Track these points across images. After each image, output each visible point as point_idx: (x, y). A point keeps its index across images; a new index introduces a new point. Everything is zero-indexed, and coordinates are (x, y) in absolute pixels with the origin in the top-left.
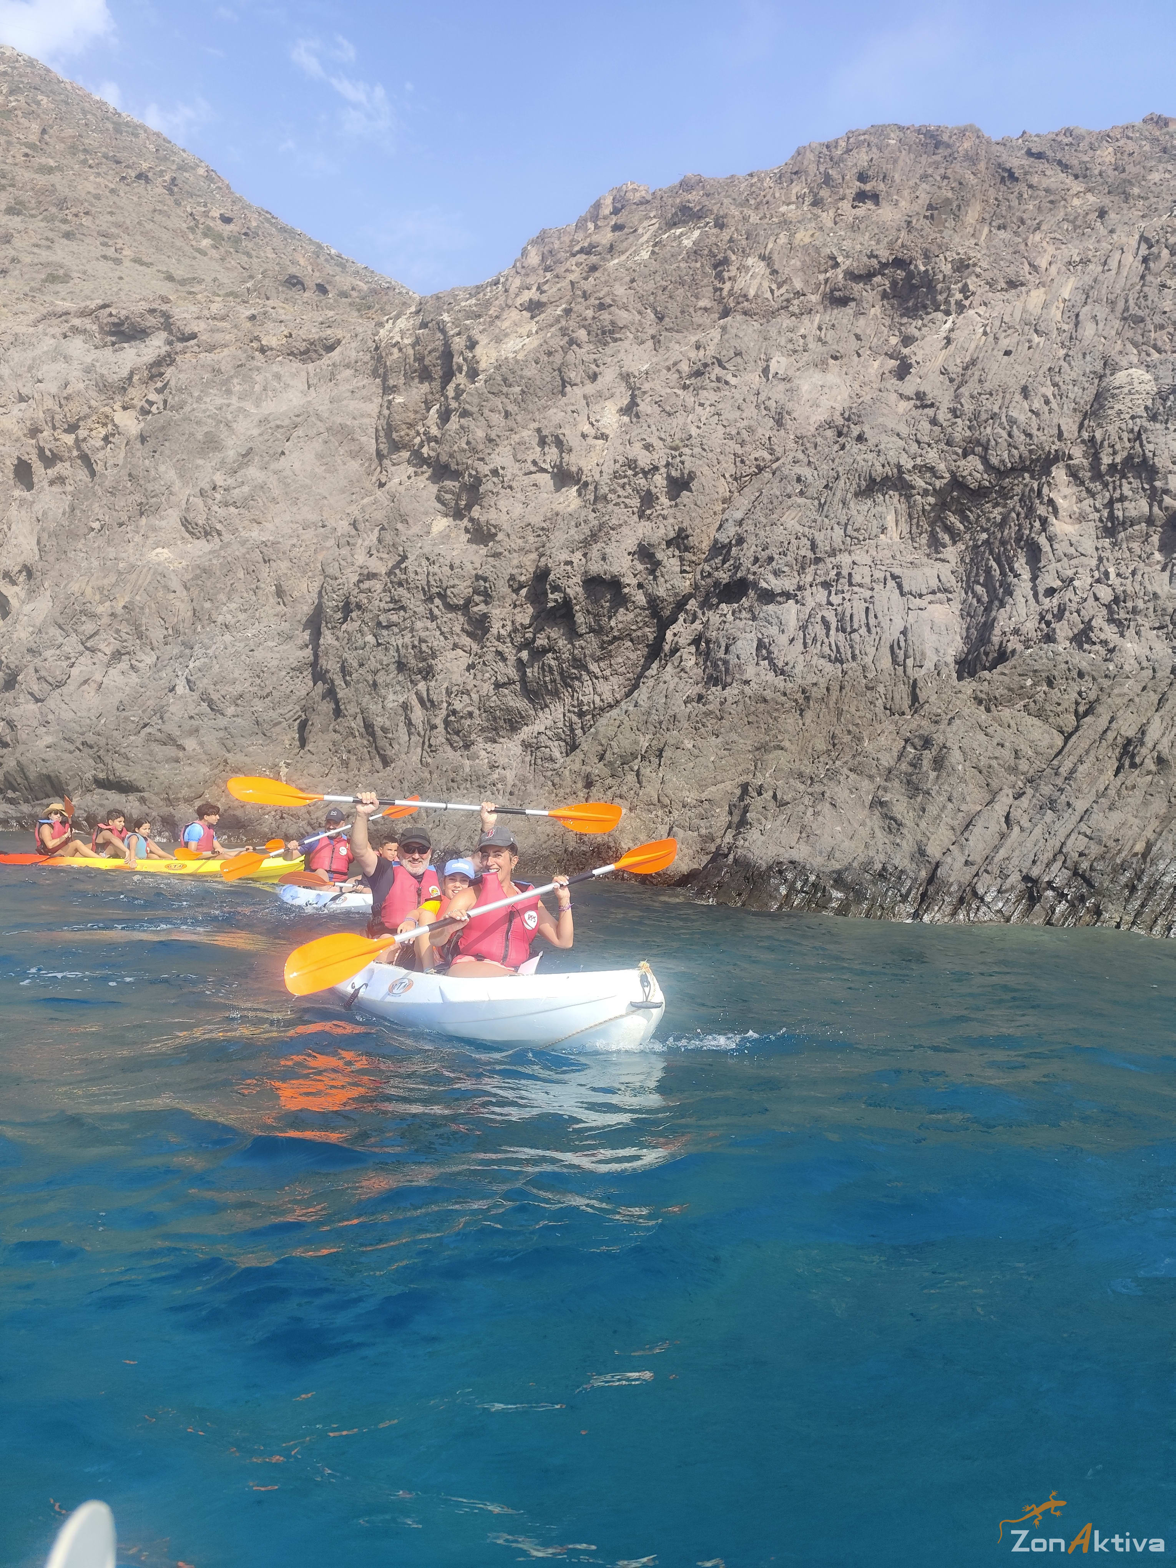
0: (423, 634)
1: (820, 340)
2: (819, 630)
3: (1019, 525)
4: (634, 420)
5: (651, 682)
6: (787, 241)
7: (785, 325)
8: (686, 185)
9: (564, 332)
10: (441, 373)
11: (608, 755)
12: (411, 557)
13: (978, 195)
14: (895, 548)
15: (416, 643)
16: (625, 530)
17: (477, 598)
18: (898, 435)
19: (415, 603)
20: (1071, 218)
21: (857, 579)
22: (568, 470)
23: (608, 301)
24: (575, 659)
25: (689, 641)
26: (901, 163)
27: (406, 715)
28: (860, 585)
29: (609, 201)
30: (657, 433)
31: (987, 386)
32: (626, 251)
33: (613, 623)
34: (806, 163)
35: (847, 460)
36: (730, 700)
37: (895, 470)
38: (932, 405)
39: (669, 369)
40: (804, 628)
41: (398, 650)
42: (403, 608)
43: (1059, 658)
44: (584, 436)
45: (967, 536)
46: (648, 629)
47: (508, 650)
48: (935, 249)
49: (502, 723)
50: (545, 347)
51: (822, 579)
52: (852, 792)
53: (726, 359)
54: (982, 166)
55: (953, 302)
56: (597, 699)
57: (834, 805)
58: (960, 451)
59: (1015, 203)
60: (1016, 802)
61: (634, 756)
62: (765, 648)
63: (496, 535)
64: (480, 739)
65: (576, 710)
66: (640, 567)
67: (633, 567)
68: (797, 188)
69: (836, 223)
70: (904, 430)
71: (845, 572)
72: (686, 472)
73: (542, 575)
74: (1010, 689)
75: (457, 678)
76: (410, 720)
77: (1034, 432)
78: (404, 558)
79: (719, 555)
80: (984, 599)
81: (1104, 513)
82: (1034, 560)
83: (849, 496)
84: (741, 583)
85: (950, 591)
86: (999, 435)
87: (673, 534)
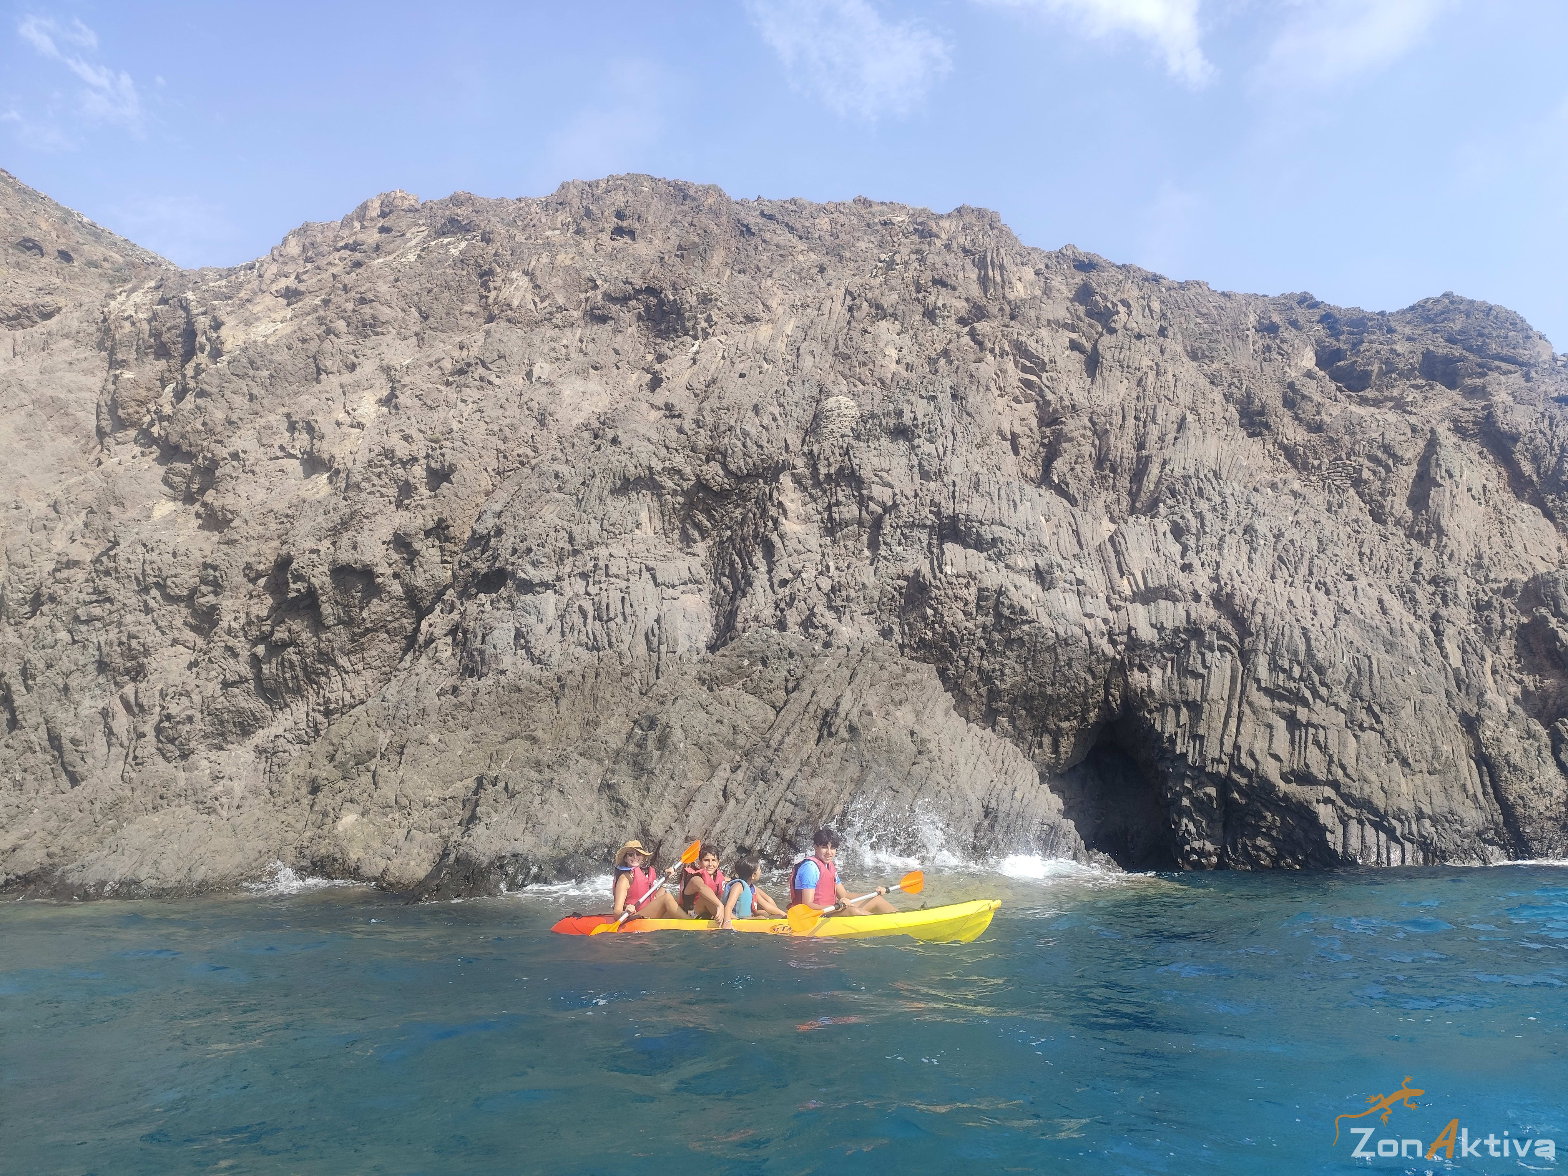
0: (133, 629)
1: (581, 351)
2: (577, 619)
3: (756, 524)
4: (393, 411)
5: (403, 675)
6: (548, 261)
7: (548, 335)
8: (456, 200)
9: (321, 321)
10: (181, 351)
11: (339, 756)
12: (123, 544)
13: (722, 243)
14: (649, 542)
15: (124, 639)
16: (380, 519)
17: (204, 588)
18: (649, 440)
19: (126, 594)
20: (797, 270)
21: (613, 570)
22: (319, 456)
23: (370, 296)
24: (321, 653)
25: (445, 632)
26: (653, 208)
27: (106, 723)
28: (617, 576)
29: (377, 204)
30: (418, 426)
31: (725, 402)
32: (393, 252)
33: (365, 614)
34: (569, 196)
35: (603, 460)
36: (483, 690)
37: (647, 472)
38: (680, 416)
39: (431, 366)
40: (561, 617)
41: (99, 648)
42: (110, 600)
43: (772, 640)
44: (338, 424)
45: (715, 533)
46: (406, 621)
47: (240, 645)
48: (681, 282)
49: (230, 727)
50: (299, 334)
51: (580, 570)
52: (581, 778)
53: (490, 360)
54: (724, 219)
55: (699, 329)
56: (347, 695)
57: (562, 792)
58: (703, 457)
59: (752, 253)
60: (733, 776)
61: (371, 755)
62: (524, 637)
63: (232, 520)
64: (202, 747)
65: (322, 708)
66: (395, 556)
67: (387, 556)
68: (561, 217)
69: (596, 251)
70: (654, 436)
71: (602, 564)
72: (447, 464)
73: (284, 564)
74: (730, 670)
75: (175, 678)
76: (110, 729)
77: (765, 444)
78: (116, 543)
79: (478, 545)
80: (730, 589)
81: (825, 516)
82: (769, 554)
83: (604, 493)
84: (499, 572)
85: (700, 582)
86: (735, 445)
87: (432, 524)
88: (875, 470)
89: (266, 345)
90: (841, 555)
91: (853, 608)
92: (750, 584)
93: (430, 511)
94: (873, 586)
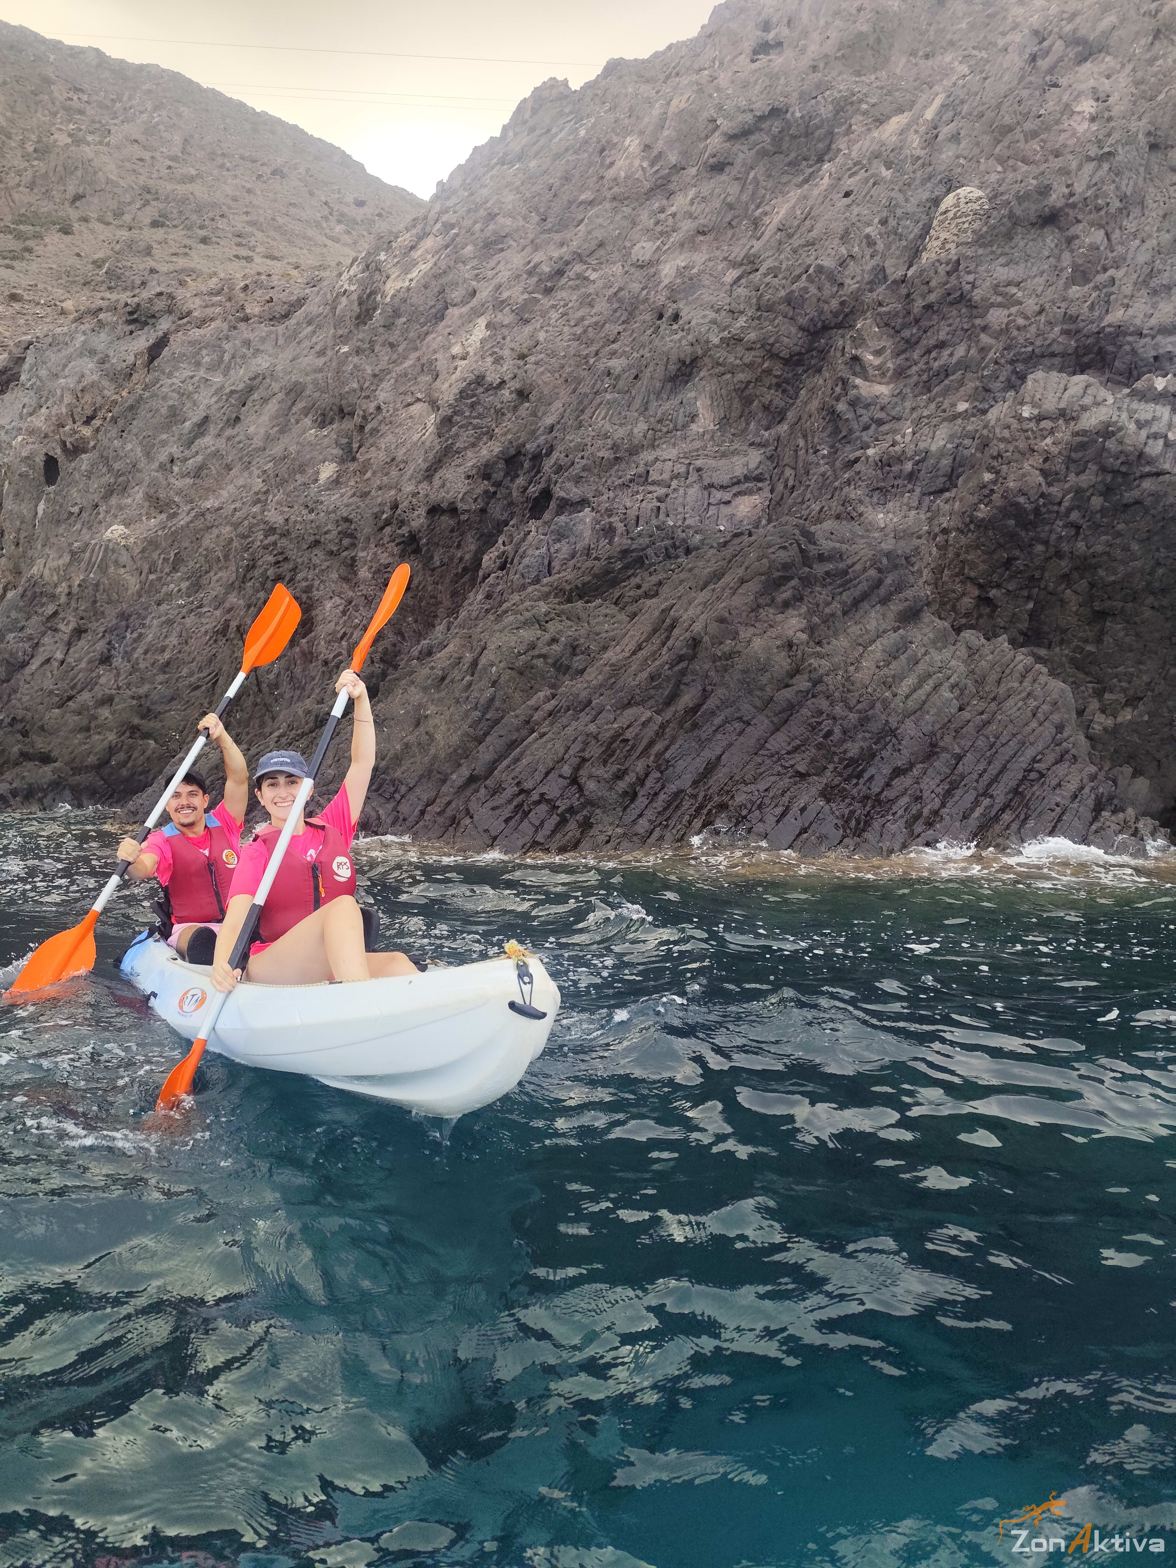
1: (690, 216)
2: (603, 538)
3: (824, 392)
6: (662, 110)
12: (296, 507)
14: (707, 437)
17: (346, 542)
18: (713, 307)
21: (654, 476)
22: (434, 396)
25: (498, 565)
28: (657, 483)
30: (509, 344)
31: (813, 236)
34: (720, 22)
35: (658, 343)
37: (704, 348)
38: (760, 268)
39: (530, 273)
44: (453, 359)
50: (434, 270)
51: (621, 481)
53: (588, 253)
55: (835, 149)
58: (773, 316)
63: (367, 474)
66: (479, 490)
67: (471, 491)
69: (732, 82)
70: (721, 301)
71: (642, 471)
72: (529, 381)
77: (847, 280)
79: (533, 467)
80: (791, 483)
81: (921, 365)
82: (837, 430)
83: (658, 385)
84: (546, 494)
85: (759, 479)
86: (805, 290)
87: (512, 451)
88: (997, 286)
89: (408, 289)
90: (928, 417)
91: (910, 486)
92: (808, 473)
93: (509, 436)
94: (942, 453)
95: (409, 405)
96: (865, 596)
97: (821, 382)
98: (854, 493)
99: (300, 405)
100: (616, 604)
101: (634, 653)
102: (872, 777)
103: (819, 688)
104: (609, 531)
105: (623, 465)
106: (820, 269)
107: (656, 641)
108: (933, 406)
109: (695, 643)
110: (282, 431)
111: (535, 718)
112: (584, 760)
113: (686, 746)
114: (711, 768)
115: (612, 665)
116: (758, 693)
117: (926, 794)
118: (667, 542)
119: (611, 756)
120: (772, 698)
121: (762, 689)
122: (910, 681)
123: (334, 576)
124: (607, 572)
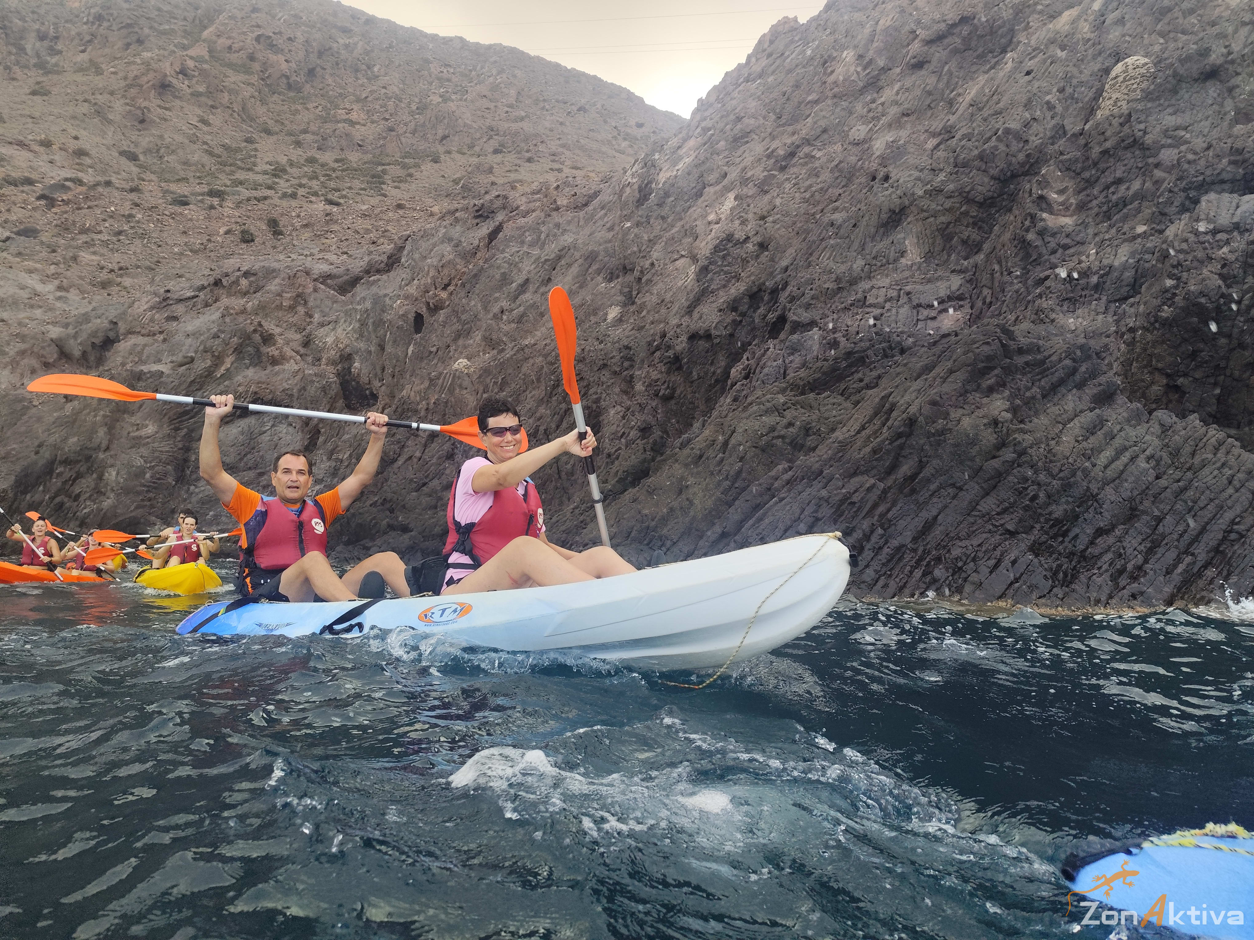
1: (896, 103)
3: (1015, 226)
4: (739, 203)
6: (872, 29)
7: (869, 99)
12: (590, 340)
14: (915, 268)
16: (721, 292)
18: (917, 168)
21: (871, 301)
22: (694, 252)
24: (690, 402)
25: (743, 375)
28: (873, 306)
35: (873, 199)
37: (910, 199)
38: (956, 135)
44: (709, 224)
47: (645, 401)
53: (815, 138)
58: (968, 170)
66: (728, 320)
67: (722, 321)
70: (924, 163)
71: (861, 297)
72: (768, 236)
79: (772, 299)
80: (988, 300)
81: (1101, 199)
82: (1028, 255)
83: (873, 230)
84: (782, 319)
85: (960, 298)
86: (996, 148)
87: (755, 289)
88: (1167, 130)
89: (676, 177)
90: (1110, 240)
91: (1096, 296)
92: (1003, 291)
93: (753, 278)
94: (1125, 267)
95: (676, 260)
96: (1062, 382)
97: (1012, 218)
98: (1044, 304)
99: (595, 267)
100: (842, 395)
101: (859, 432)
102: (1077, 535)
103: (1024, 459)
104: (834, 344)
105: (845, 293)
106: (1007, 131)
107: (877, 422)
108: (1114, 231)
109: (911, 422)
110: (581, 287)
111: (776, 485)
112: (817, 519)
113: (906, 508)
114: (928, 526)
115: (840, 442)
116: (969, 463)
117: (1129, 551)
118: (884, 345)
119: (840, 516)
120: (981, 468)
121: (972, 459)
122: (1108, 453)
123: (617, 390)
124: (834, 370)
